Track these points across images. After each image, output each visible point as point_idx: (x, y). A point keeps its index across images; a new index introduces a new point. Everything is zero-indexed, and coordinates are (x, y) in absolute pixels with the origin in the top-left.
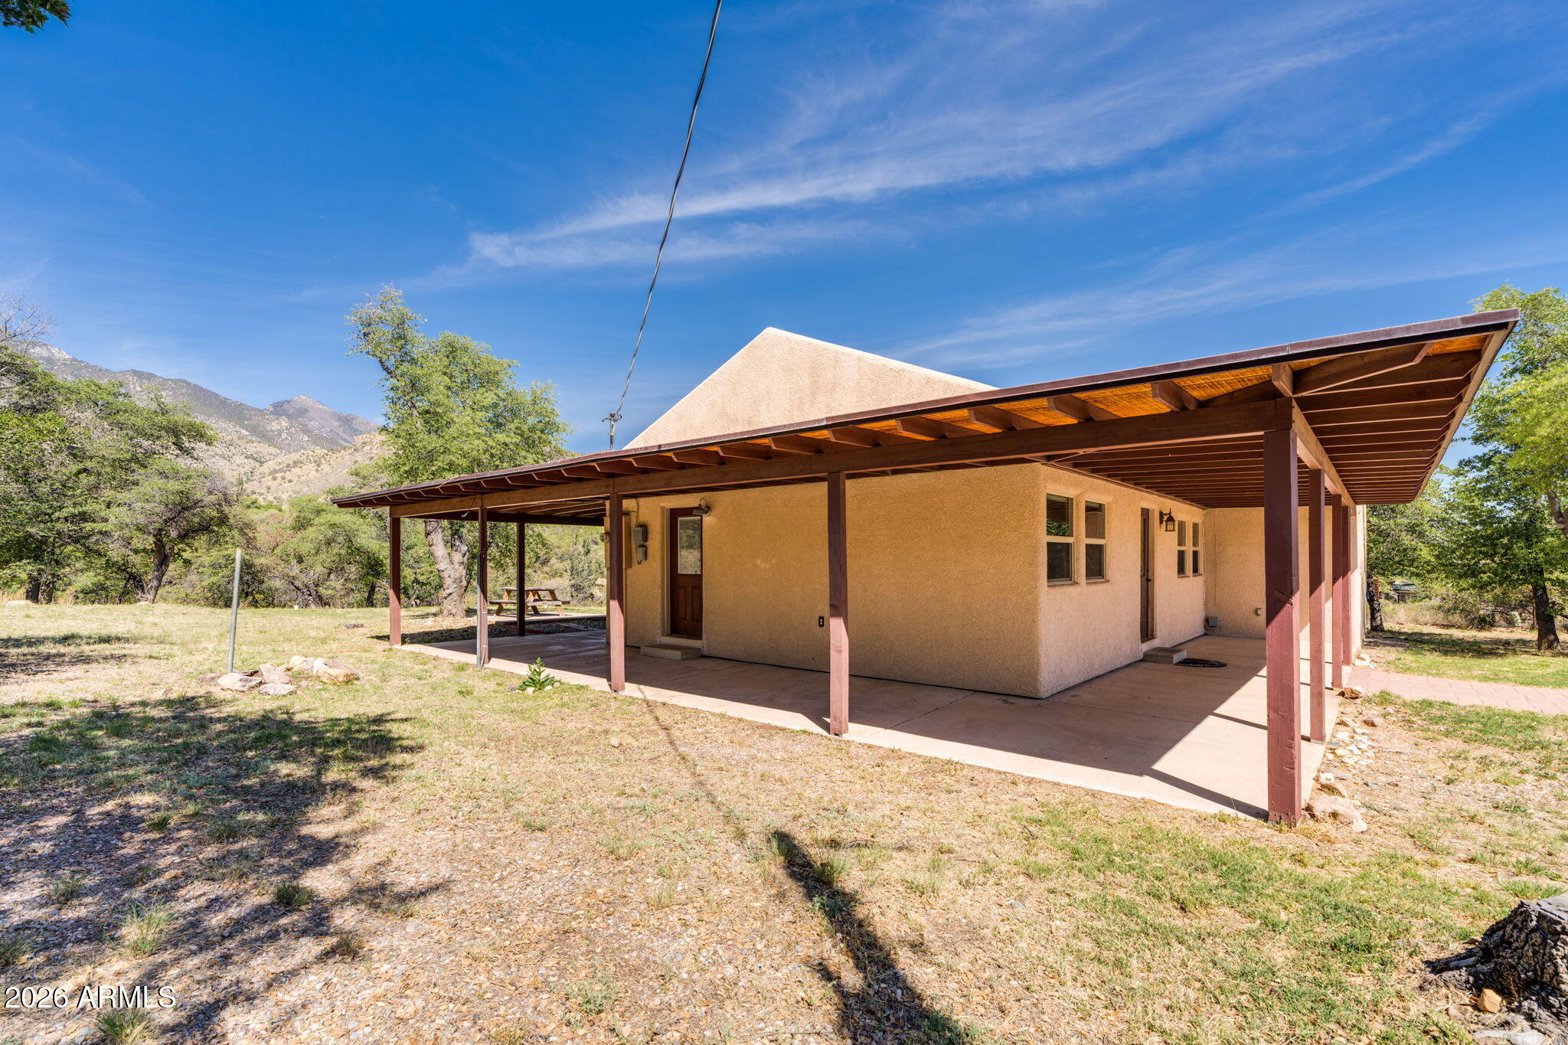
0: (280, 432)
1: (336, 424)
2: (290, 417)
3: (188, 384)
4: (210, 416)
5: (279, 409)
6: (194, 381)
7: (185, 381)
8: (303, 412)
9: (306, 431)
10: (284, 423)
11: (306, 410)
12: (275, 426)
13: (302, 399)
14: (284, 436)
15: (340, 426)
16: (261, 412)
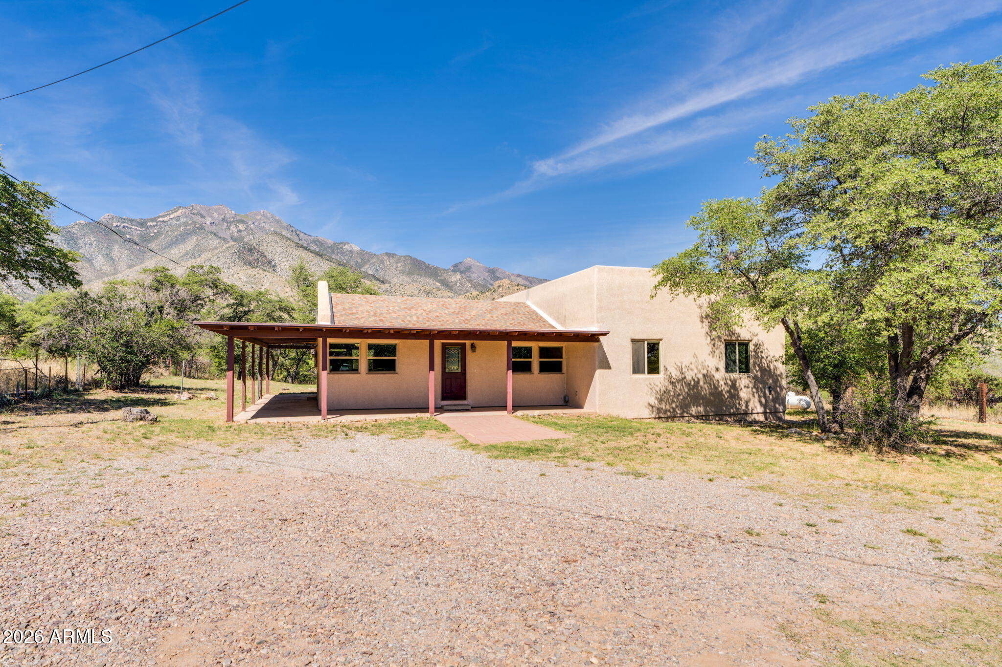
0: (456, 282)
1: (487, 274)
2: (461, 272)
3: (411, 257)
4: (421, 276)
5: (456, 268)
6: (413, 256)
7: (409, 256)
8: (468, 269)
9: (470, 281)
10: (458, 276)
11: (470, 267)
12: (453, 279)
13: (468, 261)
14: (458, 284)
15: (489, 276)
16: (446, 271)
